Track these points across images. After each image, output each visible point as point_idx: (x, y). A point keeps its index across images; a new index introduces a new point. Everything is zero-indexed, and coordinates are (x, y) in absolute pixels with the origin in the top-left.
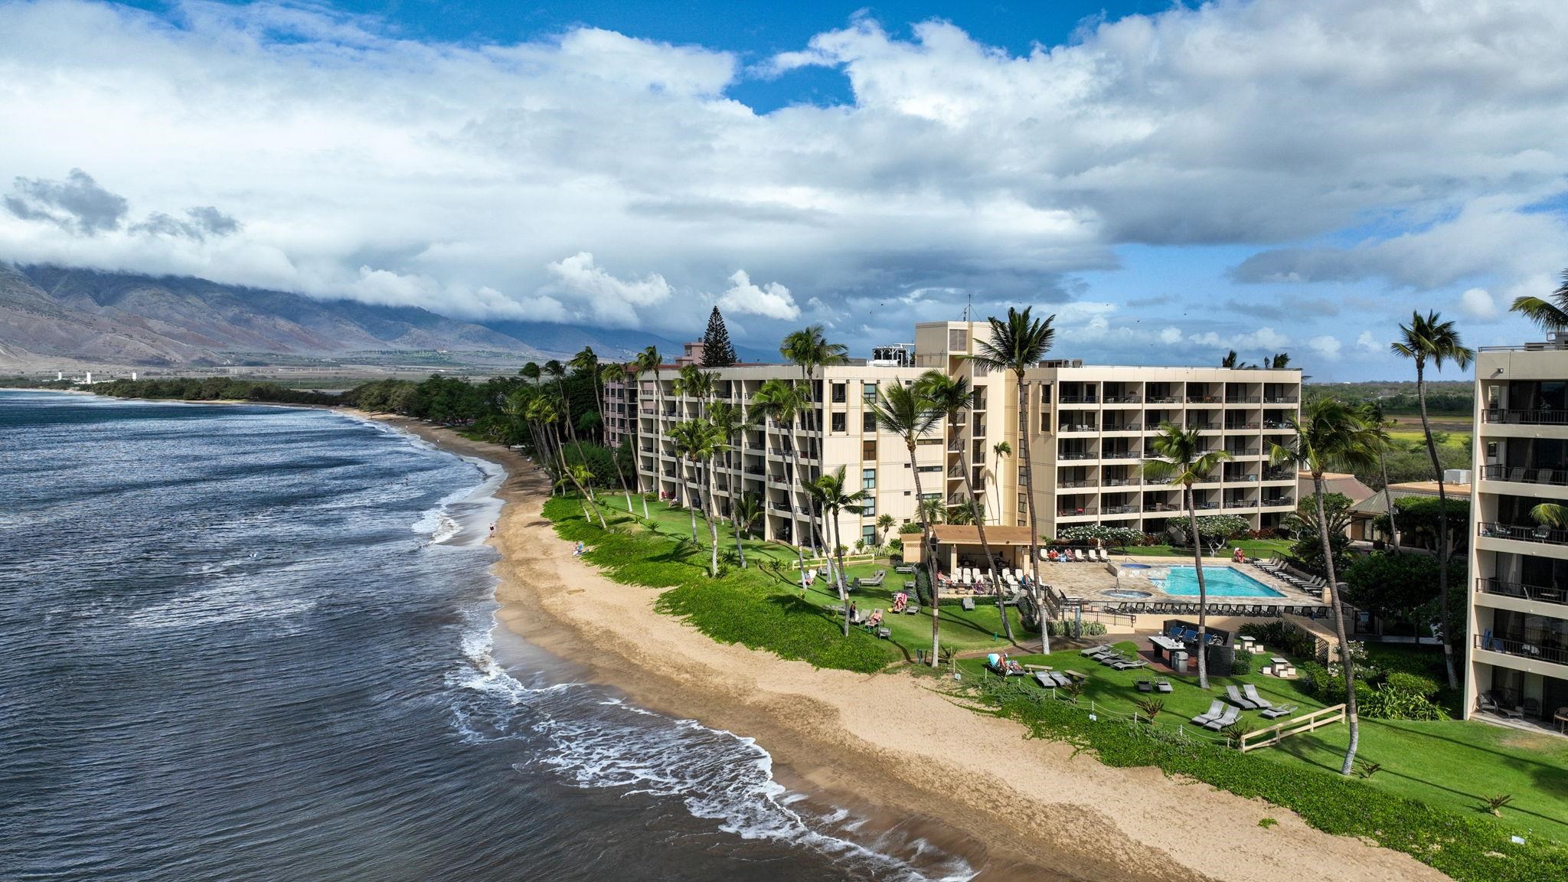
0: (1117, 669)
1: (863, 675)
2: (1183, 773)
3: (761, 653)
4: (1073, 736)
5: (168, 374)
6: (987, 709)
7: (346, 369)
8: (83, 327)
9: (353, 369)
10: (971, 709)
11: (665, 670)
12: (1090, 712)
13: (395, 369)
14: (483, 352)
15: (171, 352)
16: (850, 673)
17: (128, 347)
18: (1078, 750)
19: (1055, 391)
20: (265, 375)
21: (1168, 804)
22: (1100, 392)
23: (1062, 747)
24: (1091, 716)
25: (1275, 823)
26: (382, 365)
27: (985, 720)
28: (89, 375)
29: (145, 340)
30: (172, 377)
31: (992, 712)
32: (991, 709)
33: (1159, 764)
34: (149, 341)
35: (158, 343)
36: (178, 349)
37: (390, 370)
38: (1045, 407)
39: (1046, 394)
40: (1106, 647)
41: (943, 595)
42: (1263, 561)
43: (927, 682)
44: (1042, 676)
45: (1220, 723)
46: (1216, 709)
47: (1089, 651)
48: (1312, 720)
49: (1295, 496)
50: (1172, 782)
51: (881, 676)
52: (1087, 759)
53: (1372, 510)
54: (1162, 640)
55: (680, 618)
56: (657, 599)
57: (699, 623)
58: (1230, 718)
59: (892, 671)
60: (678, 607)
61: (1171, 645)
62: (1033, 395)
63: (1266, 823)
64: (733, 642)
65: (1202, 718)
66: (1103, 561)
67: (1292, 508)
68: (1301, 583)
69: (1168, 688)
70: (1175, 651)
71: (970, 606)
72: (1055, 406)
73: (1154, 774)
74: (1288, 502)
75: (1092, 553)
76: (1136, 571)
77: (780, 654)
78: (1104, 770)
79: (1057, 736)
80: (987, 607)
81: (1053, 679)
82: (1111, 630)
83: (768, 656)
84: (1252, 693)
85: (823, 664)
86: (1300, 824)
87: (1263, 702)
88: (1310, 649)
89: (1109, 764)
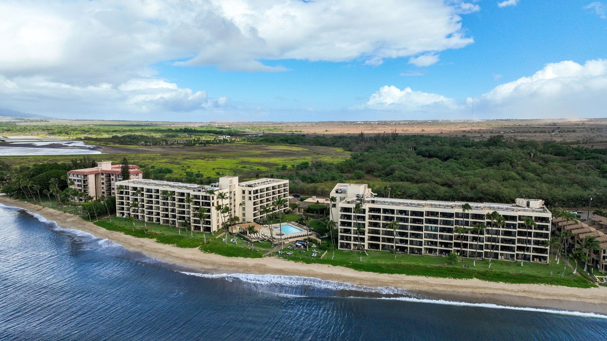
0: (295, 250)
1: (261, 258)
3: (239, 258)
10: (284, 260)
12: (300, 258)
16: (259, 258)
18: (303, 263)
19: (252, 192)
22: (259, 191)
23: (300, 263)
38: (250, 196)
39: (250, 193)
40: (290, 246)
41: (254, 240)
42: (292, 222)
43: (272, 257)
44: (287, 253)
45: (315, 256)
46: (314, 254)
47: (288, 248)
48: (325, 253)
49: (288, 205)
50: (316, 264)
51: (264, 258)
52: (305, 264)
53: (302, 207)
54: (297, 244)
55: (213, 254)
56: (200, 251)
57: (220, 254)
58: (316, 254)
59: (265, 256)
60: (208, 252)
61: (300, 245)
62: (247, 193)
63: (329, 267)
64: (232, 257)
65: (313, 255)
66: (267, 227)
67: (288, 207)
68: (303, 227)
69: (304, 252)
70: (301, 246)
71: (261, 242)
72: (252, 195)
73: (314, 264)
74: (287, 206)
75: (264, 225)
76: (277, 229)
77: (244, 257)
78: (308, 265)
79: (299, 262)
80: (263, 242)
81: (289, 253)
82: (286, 243)
83: (242, 258)
84: (315, 251)
85: (253, 257)
86: (332, 266)
87: (317, 252)
88: (317, 242)
89: (308, 264)
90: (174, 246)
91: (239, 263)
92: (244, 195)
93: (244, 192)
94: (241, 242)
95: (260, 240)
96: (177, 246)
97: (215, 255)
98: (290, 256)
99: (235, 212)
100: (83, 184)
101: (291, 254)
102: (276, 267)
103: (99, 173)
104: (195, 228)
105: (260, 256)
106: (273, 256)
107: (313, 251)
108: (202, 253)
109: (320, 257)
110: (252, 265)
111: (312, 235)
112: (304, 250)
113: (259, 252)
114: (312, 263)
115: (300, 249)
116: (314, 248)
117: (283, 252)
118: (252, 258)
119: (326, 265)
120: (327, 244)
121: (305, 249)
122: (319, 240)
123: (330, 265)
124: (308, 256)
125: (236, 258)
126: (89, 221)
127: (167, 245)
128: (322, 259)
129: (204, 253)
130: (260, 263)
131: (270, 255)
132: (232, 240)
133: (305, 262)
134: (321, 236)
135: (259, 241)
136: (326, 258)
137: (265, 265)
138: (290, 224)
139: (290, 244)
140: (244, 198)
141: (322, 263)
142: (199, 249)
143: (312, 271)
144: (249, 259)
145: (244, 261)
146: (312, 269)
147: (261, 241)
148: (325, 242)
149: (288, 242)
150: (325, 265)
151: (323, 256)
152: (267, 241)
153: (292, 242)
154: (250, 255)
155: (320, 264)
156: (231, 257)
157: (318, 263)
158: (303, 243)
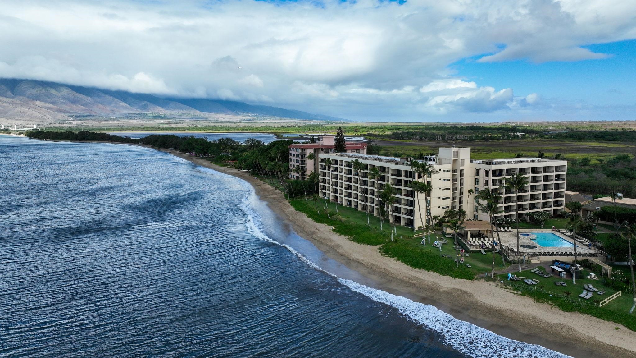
0: (545, 277)
1: (470, 281)
2: (586, 314)
3: (431, 273)
4: (548, 302)
5: (47, 125)
6: (517, 293)
7: (122, 121)
8: (8, 105)
9: (125, 122)
10: (513, 293)
11: (407, 280)
12: (549, 294)
13: (142, 121)
14: (179, 113)
15: (47, 115)
16: (465, 280)
17: (28, 113)
18: (552, 306)
19: (491, 173)
20: (88, 124)
21: (587, 323)
22: (504, 172)
23: (546, 305)
24: (550, 295)
25: (619, 328)
26: (137, 120)
27: (519, 296)
28: (15, 126)
29: (35, 110)
30: (49, 126)
31: (520, 294)
32: (518, 293)
33: (578, 311)
34: (37, 111)
35: (41, 111)
36: (49, 114)
37: (140, 122)
38: (487, 178)
39: (487, 173)
40: (537, 269)
41: (472, 248)
42: (563, 231)
43: (492, 283)
44: (526, 281)
45: (587, 297)
46: (585, 293)
47: (533, 271)
48: (614, 296)
49: (564, 203)
50: (585, 316)
51: (475, 281)
52: (556, 310)
53: (590, 208)
54: (555, 267)
55: (394, 259)
56: (378, 251)
57: (402, 261)
58: (590, 295)
59: (478, 279)
60: (389, 255)
61: (559, 269)
62: (482, 173)
63: (616, 329)
64: (420, 269)
65: (582, 295)
66: (511, 231)
67: (563, 207)
68: (581, 241)
69: (565, 285)
70: (561, 272)
71: (484, 253)
72: (491, 178)
73: (578, 314)
74: (561, 205)
75: (506, 229)
76: (526, 237)
77: (439, 273)
78: (563, 313)
79: (544, 302)
80: (489, 253)
81: (530, 282)
82: (533, 262)
83: (435, 274)
84: (591, 286)
85: (455, 277)
86: (626, 329)
87: (595, 289)
88: (601, 270)
89: (563, 310)
90: (350, 239)
91: (426, 282)
92: (477, 177)
93: (478, 172)
94: (452, 249)
95: (484, 250)
96: (353, 240)
97: (395, 262)
98: (530, 287)
99: (461, 202)
100: (300, 159)
101: (534, 283)
102: (490, 304)
103: (319, 148)
104: (396, 220)
105: (470, 277)
106: (494, 280)
107: (586, 287)
108: (379, 254)
109: (598, 302)
110: (447, 290)
111: (595, 255)
112: (566, 281)
113: (471, 270)
114: (574, 311)
115: (558, 277)
116: (592, 281)
117: (517, 276)
118: (453, 277)
119: (611, 325)
120: (624, 277)
121: (569, 279)
122: (607, 268)
123: (621, 327)
124: (568, 294)
125: (426, 272)
126: (288, 200)
127: (342, 236)
128: (601, 308)
129: (382, 255)
130: (464, 289)
131: (488, 279)
132: (436, 243)
133: (559, 306)
134: (617, 261)
135: (483, 252)
136: (615, 306)
137: (470, 295)
138: (557, 233)
139: (542, 265)
140: (478, 182)
141: (599, 317)
142: (379, 249)
143: (569, 329)
144: (447, 277)
145: (435, 280)
146: (571, 325)
147: (486, 251)
148: (619, 272)
149: (539, 262)
150: (606, 322)
151: (607, 300)
152: (498, 253)
153: (547, 263)
154: (452, 270)
155: (594, 318)
156: (417, 270)
157: (589, 314)
158: (567, 267)
